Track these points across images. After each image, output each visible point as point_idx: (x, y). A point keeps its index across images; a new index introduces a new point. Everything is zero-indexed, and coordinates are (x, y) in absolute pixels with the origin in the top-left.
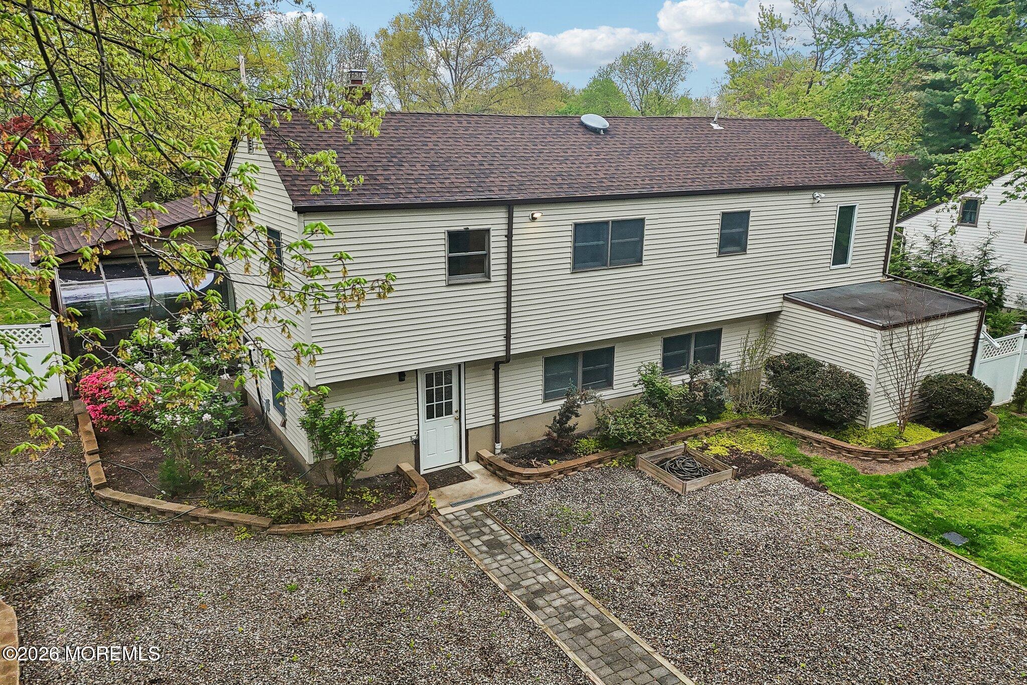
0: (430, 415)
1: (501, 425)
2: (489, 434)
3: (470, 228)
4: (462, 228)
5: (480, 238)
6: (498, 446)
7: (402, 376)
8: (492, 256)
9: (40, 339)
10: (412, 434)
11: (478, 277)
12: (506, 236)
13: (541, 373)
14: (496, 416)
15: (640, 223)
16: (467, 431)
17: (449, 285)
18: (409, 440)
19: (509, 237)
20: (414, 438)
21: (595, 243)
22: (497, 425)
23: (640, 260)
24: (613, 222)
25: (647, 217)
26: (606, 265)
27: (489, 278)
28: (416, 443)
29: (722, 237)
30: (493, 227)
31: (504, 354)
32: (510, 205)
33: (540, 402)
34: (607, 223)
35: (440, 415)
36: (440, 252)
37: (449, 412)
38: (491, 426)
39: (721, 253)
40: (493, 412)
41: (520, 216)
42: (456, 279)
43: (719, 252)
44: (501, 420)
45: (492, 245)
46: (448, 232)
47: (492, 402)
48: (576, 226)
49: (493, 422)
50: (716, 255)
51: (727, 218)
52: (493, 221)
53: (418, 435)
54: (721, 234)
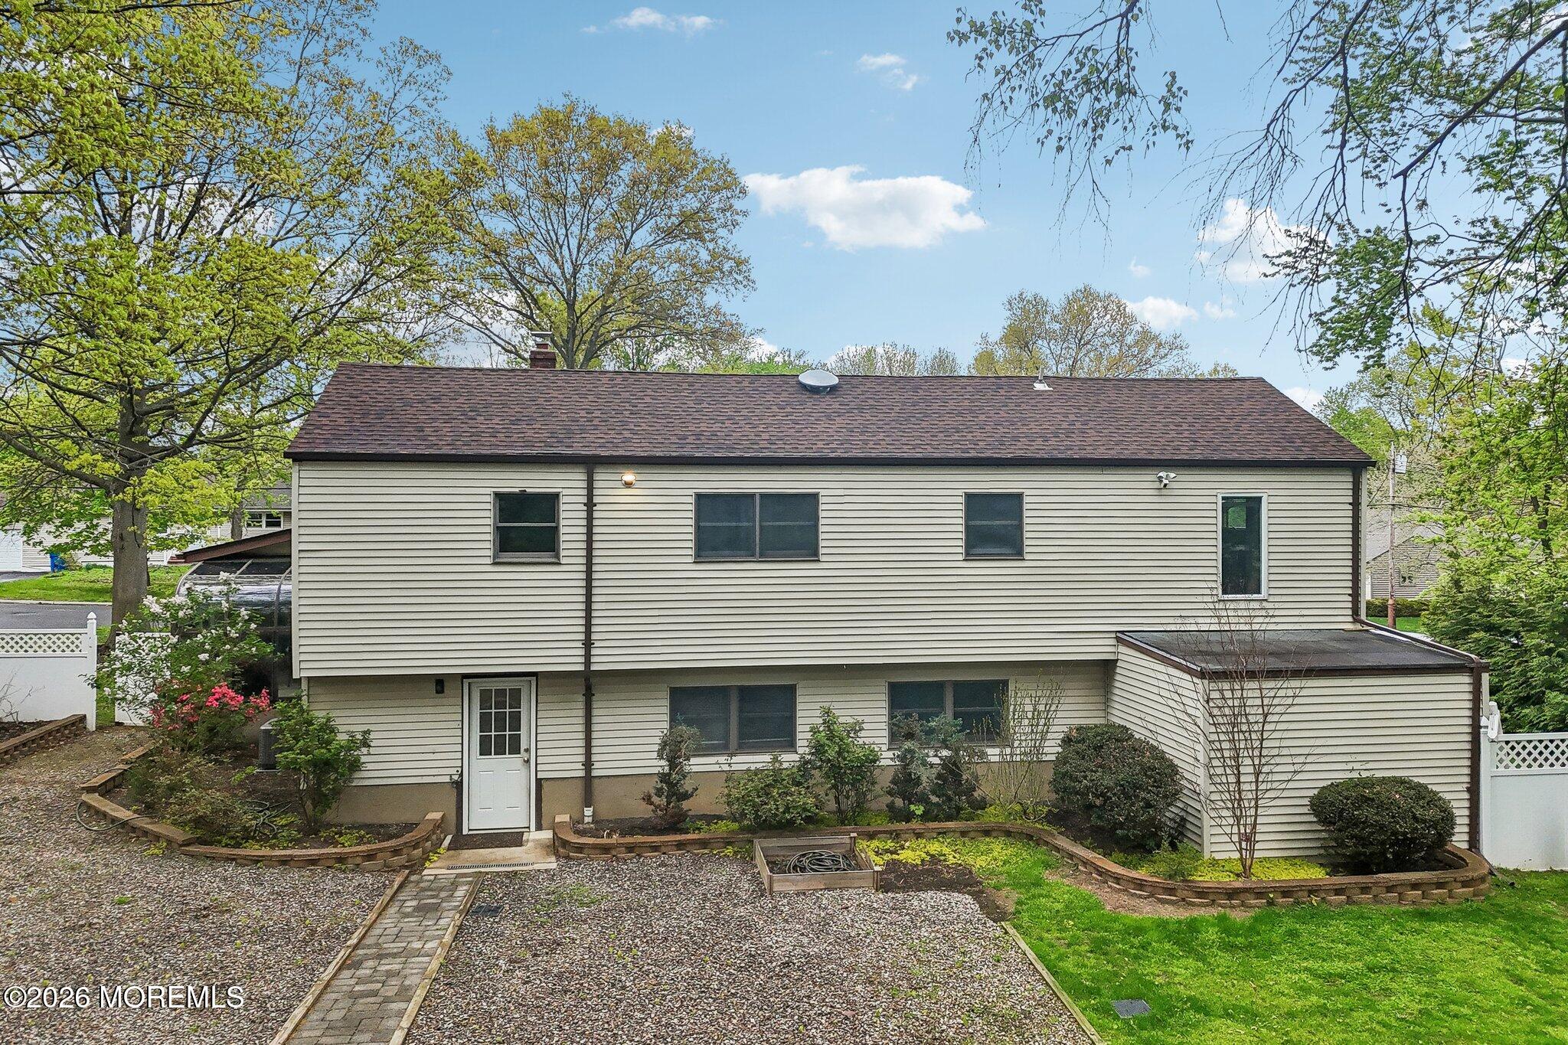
0: (485, 751)
1: (596, 782)
2: (578, 791)
3: (528, 490)
4: (517, 490)
5: (548, 503)
6: (588, 812)
7: (440, 683)
8: (562, 530)
10: (453, 771)
11: (546, 557)
12: (585, 505)
13: (666, 710)
14: (588, 764)
15: (811, 500)
16: (539, 782)
17: (495, 564)
18: (447, 779)
19: (590, 505)
20: (456, 778)
21: (734, 524)
22: (588, 780)
23: (816, 553)
24: (763, 496)
25: (822, 492)
26: (753, 555)
27: (557, 556)
28: (458, 785)
29: (968, 529)
30: (565, 492)
31: (581, 668)
32: (590, 464)
34: (753, 495)
35: (500, 751)
36: (484, 521)
37: (515, 749)
38: (577, 781)
39: (970, 555)
40: (582, 758)
41: (604, 479)
42: (507, 557)
43: (967, 554)
44: (595, 773)
45: (563, 515)
46: (497, 494)
47: (582, 743)
48: (699, 497)
49: (582, 774)
50: (961, 557)
51: (975, 503)
52: (567, 485)
53: (461, 775)
54: (967, 527)
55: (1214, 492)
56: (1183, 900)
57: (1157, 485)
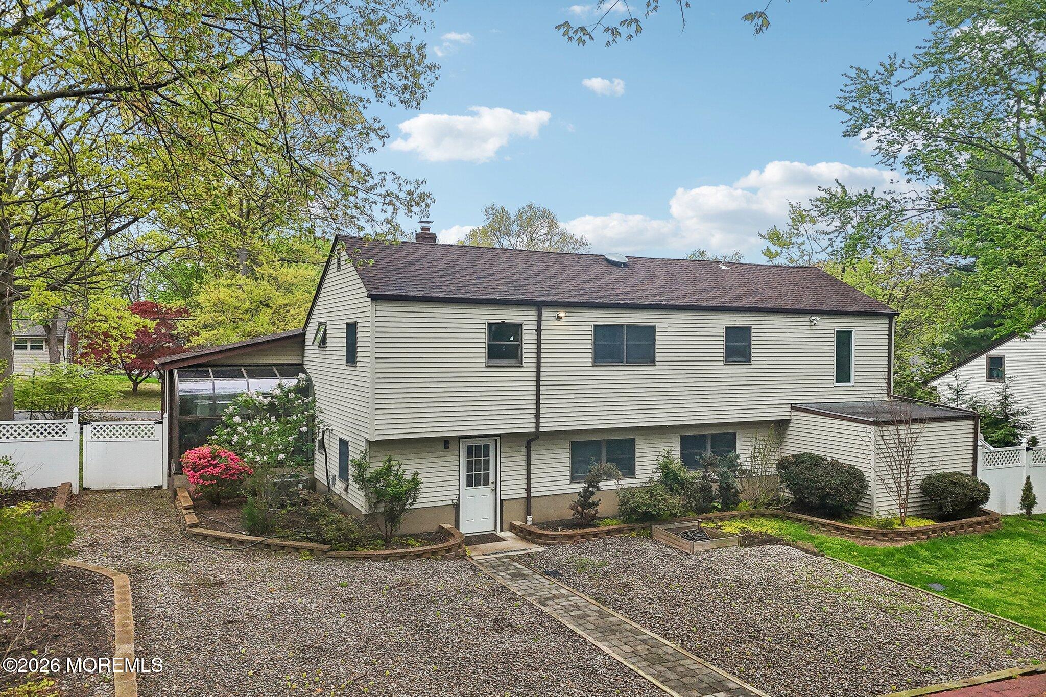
0: (469, 484)
1: (532, 499)
2: (523, 506)
3: (506, 321)
4: (500, 321)
5: (516, 329)
6: (530, 518)
7: (446, 443)
8: (524, 346)
9: (152, 434)
10: (454, 497)
11: (513, 362)
12: (536, 331)
13: (569, 455)
14: (528, 490)
15: (652, 329)
16: (501, 501)
17: (488, 367)
18: (450, 503)
19: (539, 331)
20: (455, 501)
21: (612, 343)
22: (528, 499)
23: (654, 362)
24: (628, 326)
25: (658, 325)
26: (622, 362)
27: (521, 361)
28: (457, 506)
29: (726, 346)
30: (525, 323)
31: (533, 430)
32: (539, 306)
33: (568, 482)
34: (622, 326)
35: (478, 484)
36: (482, 339)
37: (486, 483)
38: (523, 500)
39: (727, 362)
40: (525, 486)
41: (548, 315)
42: (494, 362)
44: (532, 495)
45: (524, 337)
46: (489, 324)
47: (525, 477)
48: (595, 327)
49: (525, 495)
50: (722, 363)
51: (730, 332)
52: (525, 318)
53: (459, 500)
55: (833, 328)
56: (891, 539)
57: (809, 324)
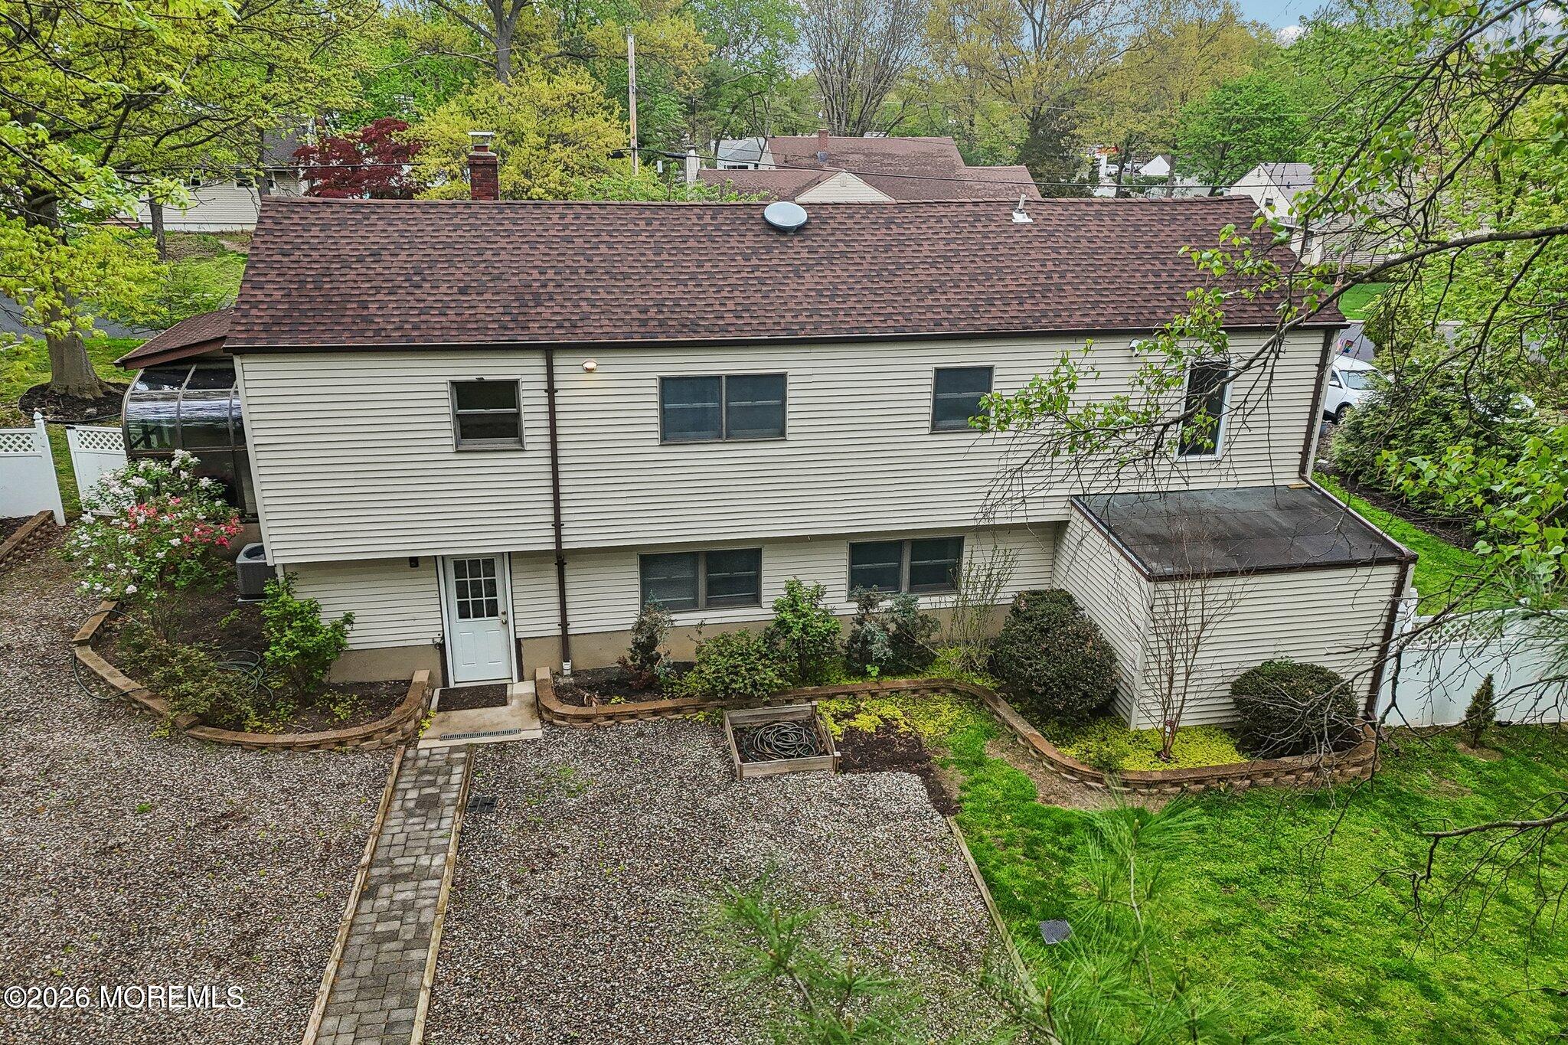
1: (571, 638)
2: (556, 647)
3: (485, 378)
4: (474, 378)
5: (507, 391)
6: (567, 666)
7: (414, 562)
8: (524, 417)
10: (435, 635)
11: (509, 443)
12: (546, 391)
13: (635, 575)
14: (564, 624)
15: (778, 381)
16: (518, 641)
17: (458, 452)
18: (430, 642)
19: (551, 391)
20: (438, 640)
21: (698, 405)
22: (565, 638)
23: (783, 433)
24: (728, 377)
25: (790, 372)
26: (720, 437)
27: (521, 442)
28: (441, 647)
29: (936, 402)
30: (524, 378)
31: (552, 547)
32: (547, 350)
33: (636, 614)
34: (719, 377)
35: (478, 614)
36: (444, 406)
37: (493, 612)
38: (556, 639)
39: (935, 429)
40: (558, 620)
41: (564, 364)
42: (469, 444)
43: (934, 427)
44: (570, 632)
45: (524, 402)
46: (453, 383)
47: (558, 606)
48: (664, 380)
49: (559, 633)
50: (927, 431)
51: (946, 377)
52: (526, 371)
53: (443, 638)
54: (935, 400)
